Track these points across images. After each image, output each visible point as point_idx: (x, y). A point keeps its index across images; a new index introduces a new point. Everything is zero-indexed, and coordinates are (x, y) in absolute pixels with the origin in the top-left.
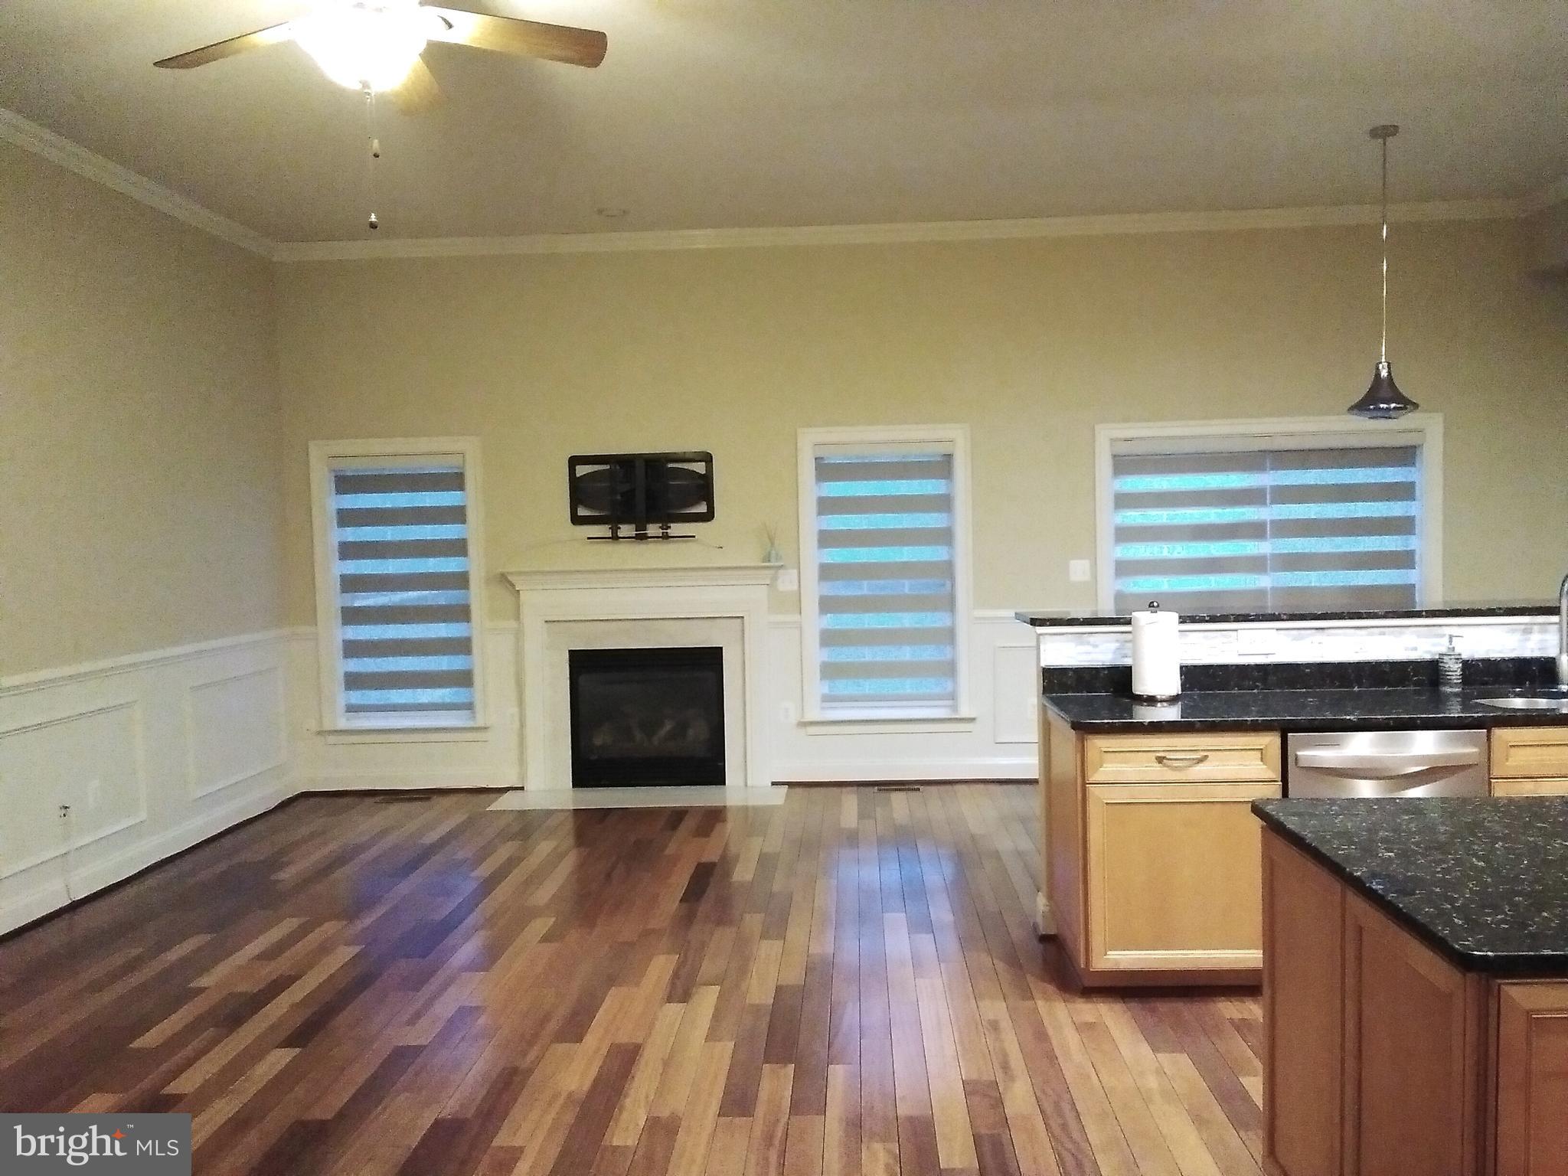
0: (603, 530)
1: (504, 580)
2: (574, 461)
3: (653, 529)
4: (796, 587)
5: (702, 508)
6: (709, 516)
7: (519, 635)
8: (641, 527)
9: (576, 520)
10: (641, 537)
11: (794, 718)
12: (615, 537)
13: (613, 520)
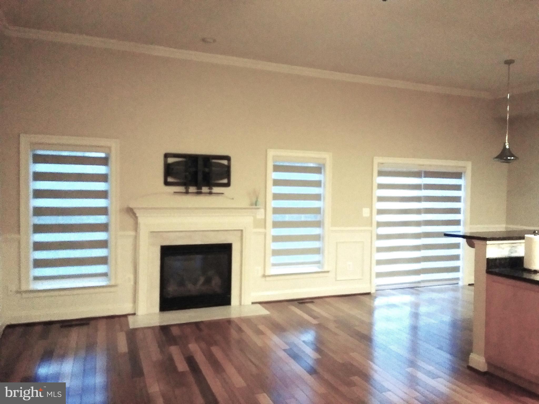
0: (181, 189)
1: (131, 212)
2: (167, 156)
3: (205, 189)
4: (263, 217)
5: (225, 181)
6: (228, 185)
7: (136, 238)
8: (199, 187)
9: (167, 183)
10: (199, 193)
11: (261, 273)
12: (187, 193)
13: (186, 184)
